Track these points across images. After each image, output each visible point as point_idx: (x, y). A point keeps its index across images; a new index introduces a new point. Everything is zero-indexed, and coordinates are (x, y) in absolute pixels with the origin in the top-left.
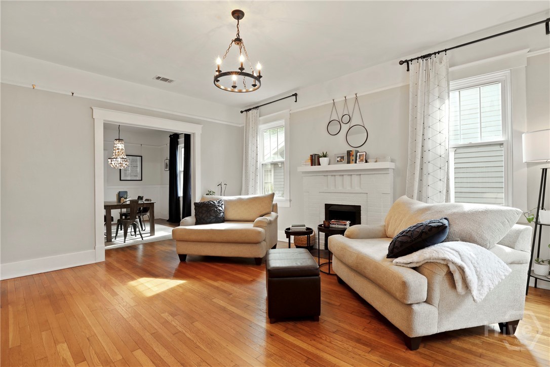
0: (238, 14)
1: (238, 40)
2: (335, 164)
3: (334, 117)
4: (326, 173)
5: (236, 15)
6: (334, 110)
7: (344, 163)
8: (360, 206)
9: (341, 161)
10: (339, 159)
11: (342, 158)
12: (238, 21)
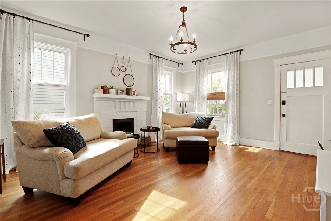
0: (184, 9)
1: (184, 24)
2: (119, 94)
3: (116, 65)
4: (114, 99)
5: (182, 10)
6: (116, 60)
7: (125, 95)
8: (133, 119)
9: (122, 93)
10: (121, 92)
11: (123, 91)
12: (184, 13)
